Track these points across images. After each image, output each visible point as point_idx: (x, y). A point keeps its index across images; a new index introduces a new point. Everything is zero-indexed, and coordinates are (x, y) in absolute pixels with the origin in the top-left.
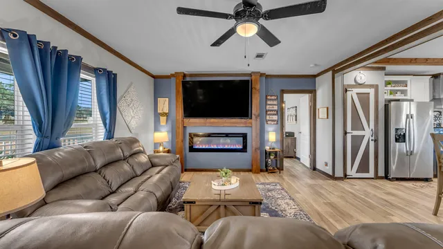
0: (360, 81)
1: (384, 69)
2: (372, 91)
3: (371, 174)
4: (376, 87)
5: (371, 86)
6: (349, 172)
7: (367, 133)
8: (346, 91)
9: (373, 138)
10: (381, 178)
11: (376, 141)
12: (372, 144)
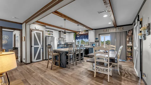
0: (37, 28)
1: (45, 26)
2: (41, 33)
3: (41, 59)
4: (43, 32)
5: (41, 31)
6: (33, 60)
7: (40, 46)
8: (32, 31)
9: (42, 48)
10: (45, 60)
11: (43, 49)
12: (41, 50)
